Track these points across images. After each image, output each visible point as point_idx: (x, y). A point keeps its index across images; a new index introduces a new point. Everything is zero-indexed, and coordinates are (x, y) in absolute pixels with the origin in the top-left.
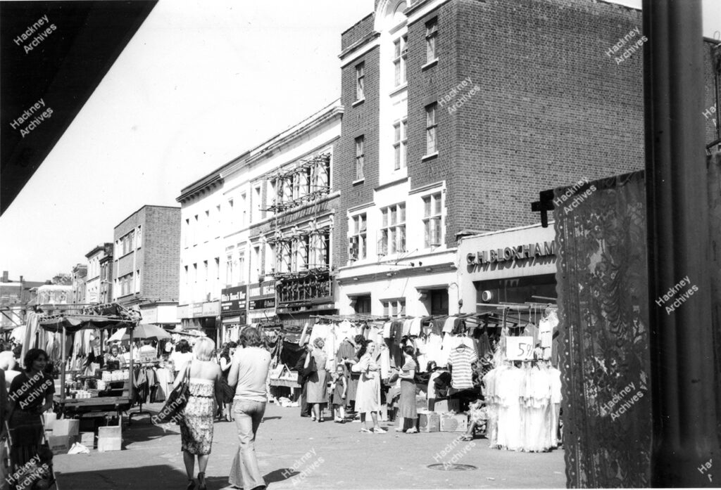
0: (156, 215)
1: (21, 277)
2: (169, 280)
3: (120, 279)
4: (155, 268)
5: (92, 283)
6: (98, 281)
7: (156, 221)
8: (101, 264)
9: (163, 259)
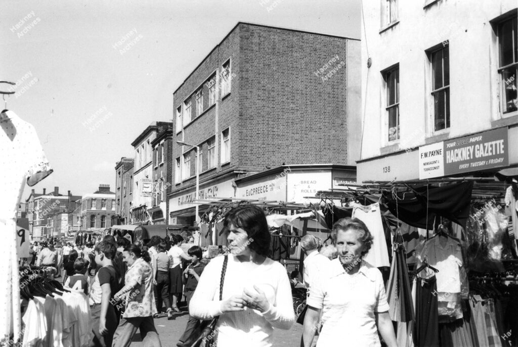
0: (256, 40)
1: (69, 192)
2: (276, 142)
3: (185, 155)
4: (255, 122)
5: (141, 173)
6: (150, 169)
7: (256, 48)
8: (153, 146)
9: (267, 109)
